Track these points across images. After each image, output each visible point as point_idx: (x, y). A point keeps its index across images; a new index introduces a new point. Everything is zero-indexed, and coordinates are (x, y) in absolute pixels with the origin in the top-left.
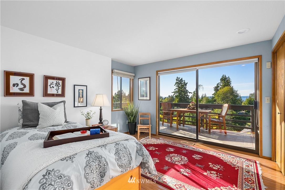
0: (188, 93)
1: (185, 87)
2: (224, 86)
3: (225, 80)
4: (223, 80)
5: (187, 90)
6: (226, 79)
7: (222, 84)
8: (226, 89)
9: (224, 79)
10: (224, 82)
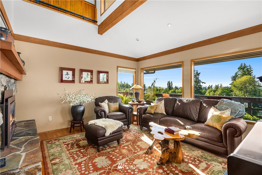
0: (201, 83)
1: (197, 77)
2: (243, 75)
3: (243, 69)
4: (242, 69)
5: (200, 80)
6: (245, 67)
7: (240, 74)
8: (245, 78)
9: (243, 67)
10: (243, 71)
